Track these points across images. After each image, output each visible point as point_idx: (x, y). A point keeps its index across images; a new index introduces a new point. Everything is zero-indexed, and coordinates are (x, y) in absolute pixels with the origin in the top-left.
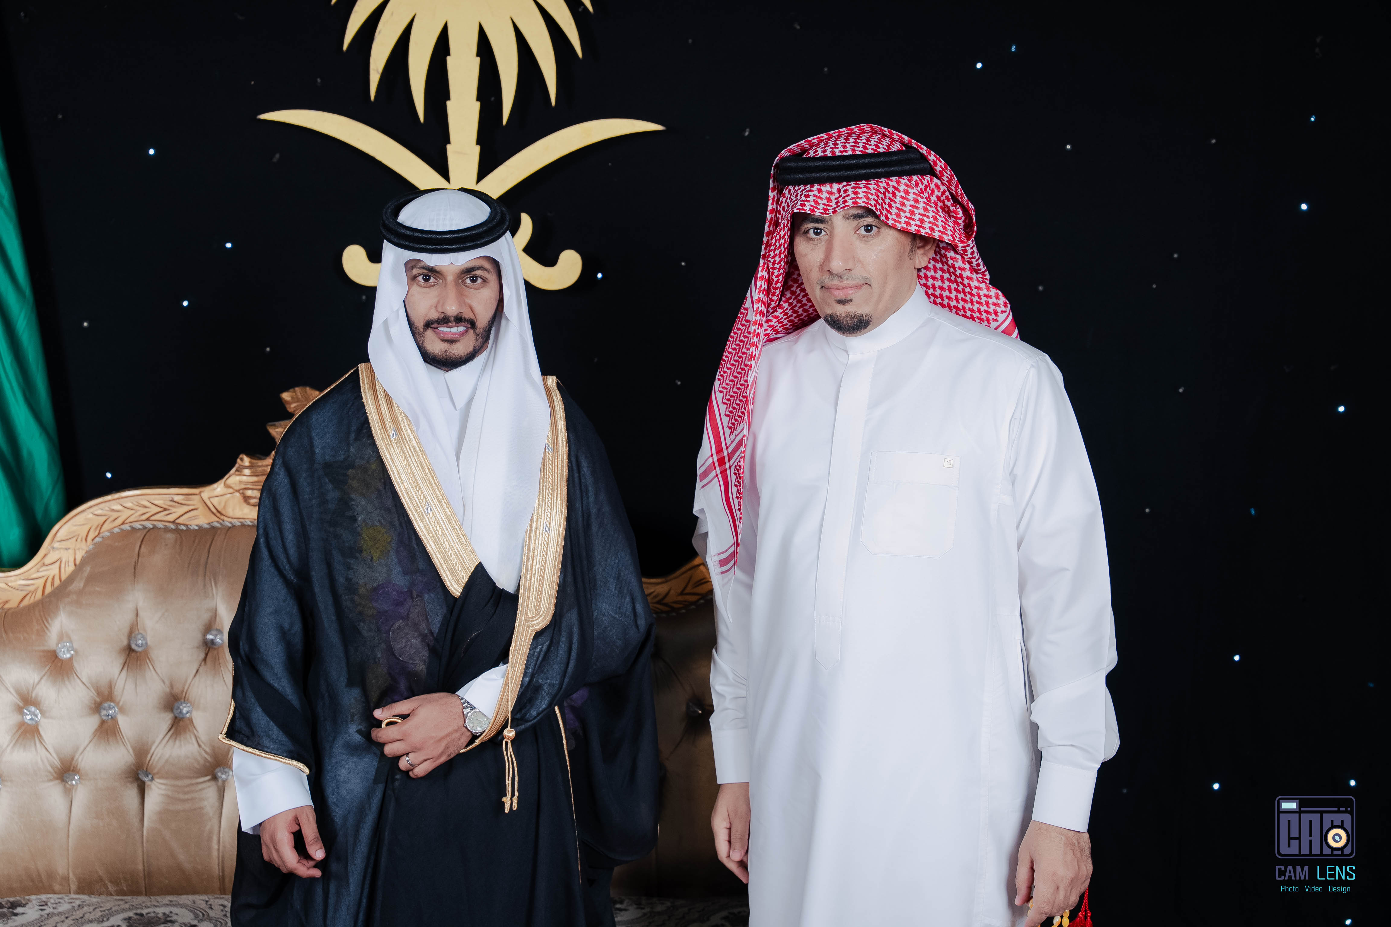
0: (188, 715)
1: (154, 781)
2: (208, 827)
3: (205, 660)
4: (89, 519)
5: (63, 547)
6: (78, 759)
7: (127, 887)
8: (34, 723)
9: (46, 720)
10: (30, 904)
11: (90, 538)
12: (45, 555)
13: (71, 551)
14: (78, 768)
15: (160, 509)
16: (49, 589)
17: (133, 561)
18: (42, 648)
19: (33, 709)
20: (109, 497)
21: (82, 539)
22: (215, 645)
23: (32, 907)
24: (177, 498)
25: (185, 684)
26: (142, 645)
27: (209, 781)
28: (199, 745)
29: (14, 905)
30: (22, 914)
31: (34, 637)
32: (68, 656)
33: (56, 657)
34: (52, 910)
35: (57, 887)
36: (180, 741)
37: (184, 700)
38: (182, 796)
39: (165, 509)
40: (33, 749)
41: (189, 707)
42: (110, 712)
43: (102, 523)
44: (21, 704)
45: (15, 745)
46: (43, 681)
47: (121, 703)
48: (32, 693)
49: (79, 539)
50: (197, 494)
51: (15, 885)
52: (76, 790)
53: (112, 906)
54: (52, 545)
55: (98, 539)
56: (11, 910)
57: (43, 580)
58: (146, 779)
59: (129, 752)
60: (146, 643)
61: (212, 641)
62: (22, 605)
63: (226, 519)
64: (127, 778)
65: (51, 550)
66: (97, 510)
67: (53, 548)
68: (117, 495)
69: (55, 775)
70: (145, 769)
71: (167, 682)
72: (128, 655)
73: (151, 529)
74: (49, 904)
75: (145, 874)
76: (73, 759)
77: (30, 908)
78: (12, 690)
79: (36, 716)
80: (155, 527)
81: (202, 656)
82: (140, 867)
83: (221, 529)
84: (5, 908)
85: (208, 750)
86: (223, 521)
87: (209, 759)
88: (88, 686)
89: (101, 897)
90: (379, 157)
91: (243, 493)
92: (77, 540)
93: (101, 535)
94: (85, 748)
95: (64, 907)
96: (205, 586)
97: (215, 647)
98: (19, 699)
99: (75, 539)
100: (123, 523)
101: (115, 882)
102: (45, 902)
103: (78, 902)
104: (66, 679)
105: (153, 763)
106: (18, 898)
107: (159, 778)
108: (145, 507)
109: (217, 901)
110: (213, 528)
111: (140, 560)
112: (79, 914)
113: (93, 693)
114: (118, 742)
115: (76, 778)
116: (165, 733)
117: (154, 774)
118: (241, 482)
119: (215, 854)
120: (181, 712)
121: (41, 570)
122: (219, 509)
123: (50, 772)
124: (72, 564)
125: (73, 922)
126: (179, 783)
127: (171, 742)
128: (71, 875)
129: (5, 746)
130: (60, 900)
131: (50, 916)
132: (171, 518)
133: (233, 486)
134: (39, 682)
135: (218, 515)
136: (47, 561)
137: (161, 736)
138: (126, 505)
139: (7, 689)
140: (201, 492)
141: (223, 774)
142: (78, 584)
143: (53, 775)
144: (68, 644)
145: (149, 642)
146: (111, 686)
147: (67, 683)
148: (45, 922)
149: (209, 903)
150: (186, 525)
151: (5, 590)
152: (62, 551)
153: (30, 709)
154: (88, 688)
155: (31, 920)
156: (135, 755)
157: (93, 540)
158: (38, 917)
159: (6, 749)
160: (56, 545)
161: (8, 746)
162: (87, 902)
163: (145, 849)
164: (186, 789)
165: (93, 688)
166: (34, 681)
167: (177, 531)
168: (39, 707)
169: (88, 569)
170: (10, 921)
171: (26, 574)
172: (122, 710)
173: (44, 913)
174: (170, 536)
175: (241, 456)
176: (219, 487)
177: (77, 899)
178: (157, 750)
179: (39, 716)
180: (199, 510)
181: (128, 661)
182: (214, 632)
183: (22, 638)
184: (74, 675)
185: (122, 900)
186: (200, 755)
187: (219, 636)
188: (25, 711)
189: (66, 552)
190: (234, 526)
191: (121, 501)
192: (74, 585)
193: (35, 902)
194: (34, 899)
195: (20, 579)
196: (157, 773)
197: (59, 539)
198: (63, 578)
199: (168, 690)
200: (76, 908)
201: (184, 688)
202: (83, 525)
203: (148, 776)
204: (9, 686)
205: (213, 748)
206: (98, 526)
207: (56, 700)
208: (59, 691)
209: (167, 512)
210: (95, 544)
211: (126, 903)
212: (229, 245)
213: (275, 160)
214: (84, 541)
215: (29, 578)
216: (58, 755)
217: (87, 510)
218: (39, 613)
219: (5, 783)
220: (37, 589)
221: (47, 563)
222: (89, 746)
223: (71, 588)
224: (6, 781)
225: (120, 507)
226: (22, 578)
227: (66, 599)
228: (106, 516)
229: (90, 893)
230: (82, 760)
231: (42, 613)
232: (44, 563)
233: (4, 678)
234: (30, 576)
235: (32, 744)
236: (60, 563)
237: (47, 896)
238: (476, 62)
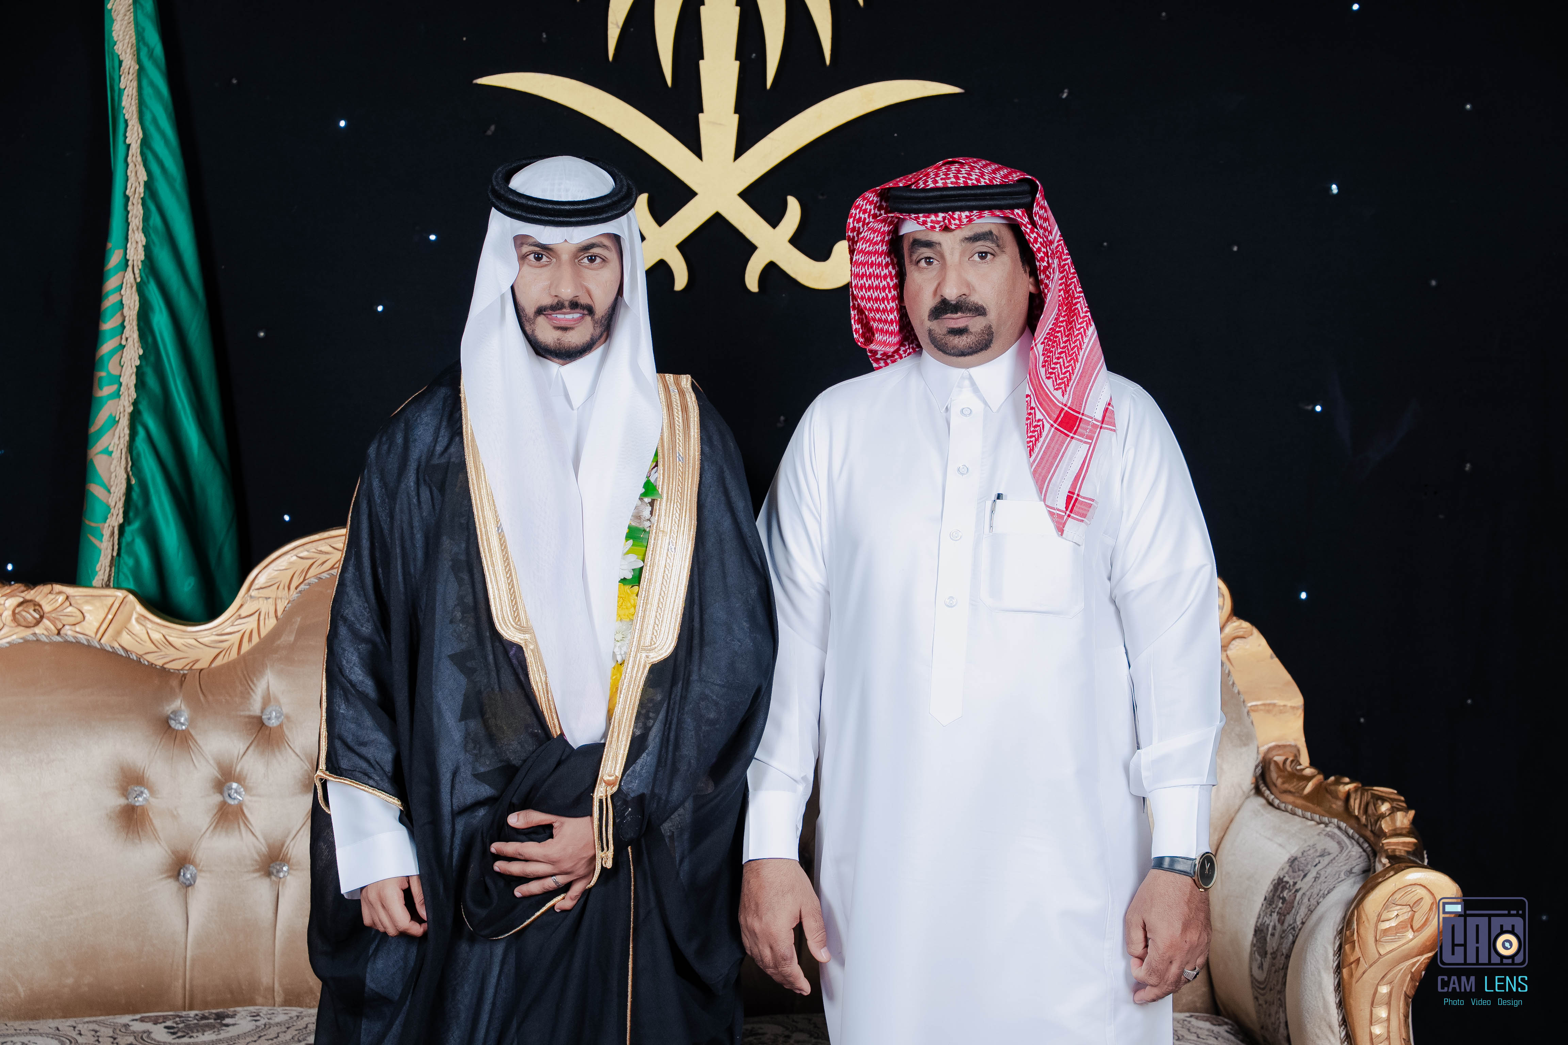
4: (291, 563)
5: (263, 596)
6: (289, 844)
8: (236, 802)
9: (254, 799)
10: (239, 1015)
11: (293, 586)
12: (242, 605)
13: (271, 601)
14: (289, 856)
16: (246, 647)
18: (247, 713)
19: (235, 785)
21: (284, 586)
23: (242, 1017)
29: (220, 1017)
30: (234, 1025)
31: (237, 700)
32: (278, 723)
33: (263, 724)
34: (266, 1020)
35: (260, 1000)
40: (237, 833)
43: (308, 567)
44: (224, 781)
45: (215, 828)
46: (248, 753)
48: (236, 765)
49: (281, 587)
51: (209, 999)
52: (284, 883)
54: (250, 594)
55: (302, 587)
56: (219, 1021)
57: (239, 635)
62: (215, 665)
65: (249, 598)
66: (302, 552)
67: (251, 597)
68: (326, 534)
69: (260, 865)
74: (261, 1014)
76: (283, 845)
77: (241, 1019)
78: (212, 762)
79: (240, 794)
84: (211, 1019)
88: (301, 757)
90: (617, 130)
92: (278, 588)
93: (306, 582)
94: (298, 832)
95: (281, 1018)
98: (219, 773)
99: (277, 585)
100: (332, 568)
102: (254, 1012)
103: (294, 1014)
104: (276, 750)
106: (221, 1010)
112: (301, 1024)
115: (285, 868)
121: (236, 623)
123: (256, 861)
124: (272, 616)
125: (297, 1032)
128: (277, 986)
129: (204, 830)
131: (267, 1026)
134: (245, 753)
136: (244, 612)
139: (207, 761)
142: (288, 638)
143: (258, 865)
144: (276, 709)
147: (277, 754)
148: (265, 1033)
151: (196, 647)
152: (260, 599)
153: (232, 786)
154: (302, 760)
155: (247, 1031)
157: (296, 588)
158: (254, 1027)
159: (205, 833)
160: (253, 593)
161: (207, 829)
165: (308, 761)
166: (238, 753)
168: (244, 783)
169: (299, 619)
170: (221, 1032)
171: (220, 627)
173: (258, 1023)
179: (243, 793)
183: (224, 700)
184: (286, 745)
189: (265, 601)
191: (330, 541)
192: (282, 639)
193: (244, 1013)
194: (242, 1012)
195: (212, 634)
197: (257, 587)
198: (264, 633)
200: (295, 1018)
202: (286, 569)
204: (208, 756)
206: (302, 572)
207: (264, 774)
208: (268, 764)
210: (301, 592)
212: (433, 237)
213: (489, 133)
214: (286, 588)
215: (223, 632)
216: (266, 840)
217: (291, 552)
218: (243, 672)
219: (203, 874)
220: (233, 644)
221: (243, 615)
222: (302, 829)
223: (279, 642)
224: (204, 871)
225: (329, 549)
226: (214, 633)
227: (274, 656)
228: (313, 558)
229: (301, 1007)
230: (294, 846)
231: (245, 672)
232: (240, 615)
233: (204, 748)
234: (223, 630)
235: (236, 826)
236: (259, 614)
237: (257, 1007)
238: (735, 12)
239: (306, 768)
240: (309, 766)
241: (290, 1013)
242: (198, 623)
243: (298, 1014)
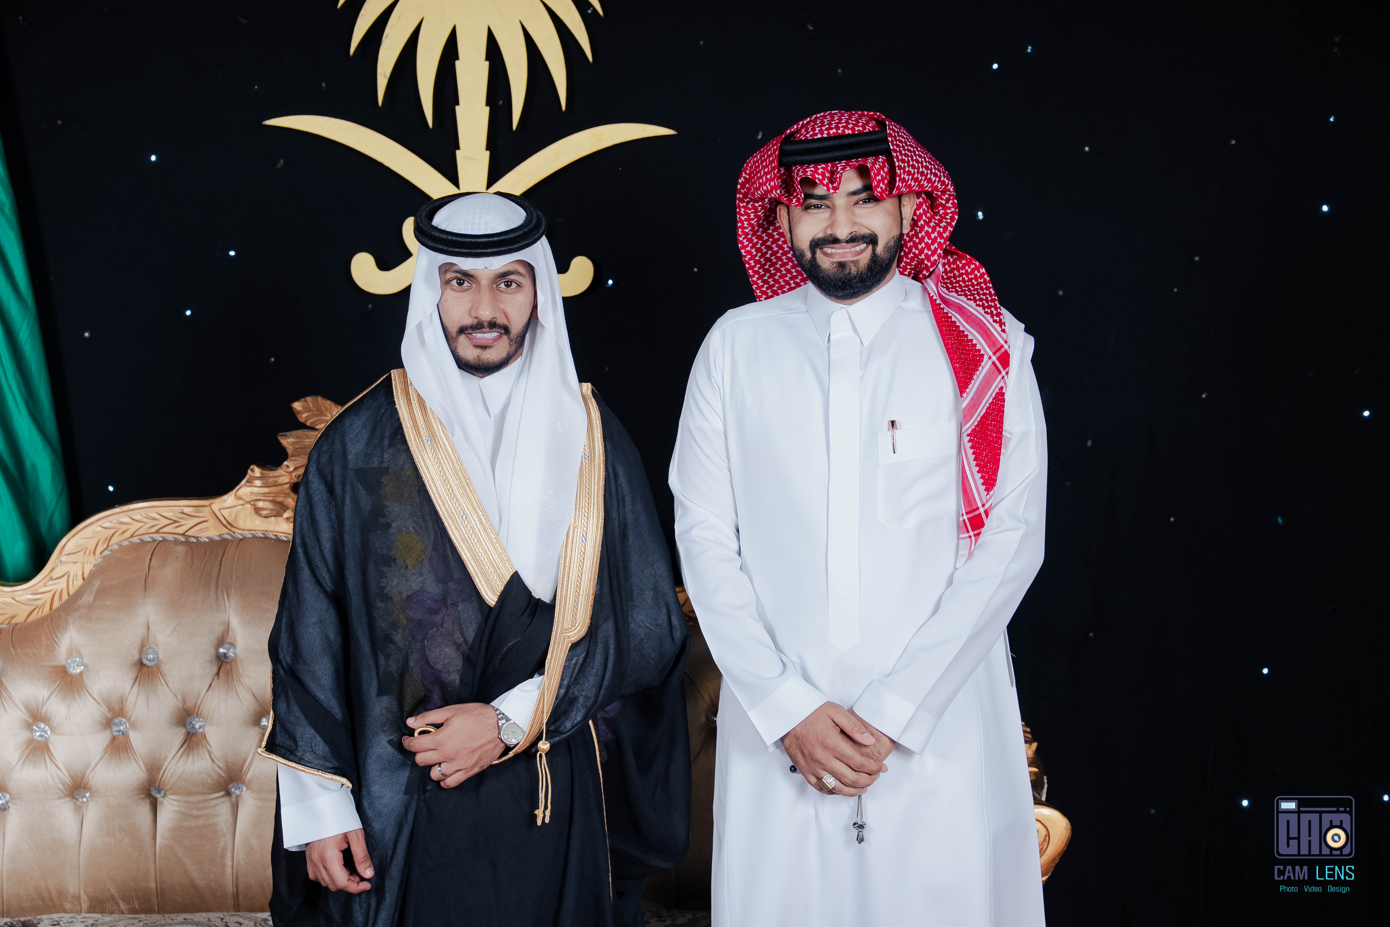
0: (201, 730)
1: (166, 798)
2: (221, 844)
3: (218, 674)
4: (97, 532)
5: (71, 560)
6: (89, 775)
7: (139, 905)
8: (43, 739)
9: (56, 737)
10: (41, 923)
11: (98, 552)
12: (53, 569)
13: (79, 565)
14: (89, 785)
15: (169, 522)
16: (56, 604)
17: (144, 574)
18: (51, 664)
19: (42, 725)
20: (117, 510)
21: (90, 552)
22: (228, 659)
24: (186, 510)
25: (198, 699)
26: (153, 660)
27: (222, 796)
28: (213, 761)
29: (25, 925)
31: (43, 652)
32: (78, 671)
33: (66, 672)
35: (68, 906)
36: (193, 757)
37: (197, 715)
38: (195, 813)
39: (175, 522)
40: (43, 765)
41: (202, 722)
42: (122, 728)
43: (110, 536)
44: (30, 721)
45: (24, 762)
46: (53, 697)
47: (133, 718)
48: (42, 709)
49: (87, 553)
50: (207, 506)
51: (25, 905)
52: (87, 807)
53: (126, 924)
54: (60, 559)
55: (106, 553)
57: (50, 595)
58: (158, 796)
59: (140, 768)
60: (158, 658)
61: (225, 655)
62: (29, 620)
63: (236, 531)
64: (139, 794)
65: (59, 563)
66: (105, 523)
67: (61, 562)
68: (125, 508)
69: (65, 792)
70: (157, 786)
71: (180, 697)
72: (140, 670)
73: (161, 541)
74: (61, 923)
75: (157, 891)
76: (83, 776)
78: (21, 706)
79: (46, 732)
80: (164, 540)
81: (215, 670)
82: (153, 885)
83: (232, 541)
85: (221, 765)
86: (234, 533)
87: (223, 774)
88: (98, 701)
89: (114, 915)
91: (254, 505)
92: (85, 553)
93: (109, 548)
94: (96, 765)
95: (78, 926)
96: (217, 599)
97: (228, 660)
98: (28, 715)
99: (83, 552)
100: (132, 536)
101: (127, 900)
102: (56, 921)
103: (91, 921)
104: (76, 695)
105: (165, 779)
106: (30, 918)
107: (172, 794)
108: (155, 519)
109: (232, 918)
110: (224, 540)
111: (150, 573)
113: (104, 709)
114: (130, 758)
115: (87, 795)
116: (178, 749)
117: (167, 790)
118: (252, 493)
119: (229, 871)
120: (193, 727)
121: (49, 584)
122: (230, 521)
123: (60, 789)
124: (80, 577)
126: (192, 799)
127: (184, 758)
128: (82, 894)
129: (14, 763)
130: (72, 919)
132: (181, 530)
133: (243, 497)
134: (49, 698)
135: (229, 526)
136: (55, 574)
137: (173, 752)
138: (135, 517)
139: (16, 705)
140: (211, 504)
141: (236, 789)
142: (88, 598)
143: (64, 793)
144: (78, 659)
145: (160, 657)
146: (122, 701)
147: (77, 698)
149: (224, 921)
150: (197, 538)
151: (13, 604)
152: (69, 564)
153: (39, 726)
154: (99, 704)
156: (147, 771)
157: (101, 553)
159: (15, 766)
160: (64, 558)
161: (18, 763)
162: (100, 921)
163: (157, 866)
164: (199, 806)
165: (104, 704)
166: (44, 698)
167: (187, 543)
168: (49, 723)
169: (98, 582)
171: (33, 588)
172: (133, 726)
174: (181, 549)
175: (252, 467)
176: (229, 499)
177: (90, 918)
178: (170, 764)
179: (49, 732)
180: (209, 522)
181: (139, 675)
182: (227, 646)
183: (31, 653)
184: (85, 690)
185: (136, 918)
186: (214, 770)
187: (231, 650)
188: (35, 727)
189: (74, 565)
190: (245, 538)
191: (130, 513)
192: (83, 599)
193: (47, 922)
194: (46, 919)
195: (27, 594)
196: (169, 790)
197: (67, 553)
198: (72, 592)
199: (180, 705)
200: (90, 926)
201: (197, 703)
202: (91, 538)
203: (160, 792)
204: (18, 702)
205: (227, 763)
206: (106, 539)
207: (66, 716)
208: (69, 707)
209: (176, 524)
210: (104, 557)
211: (140, 921)
212: (232, 253)
213: (279, 166)
214: (92, 554)
215: (37, 592)
216: (68, 772)
217: (96, 523)
218: (48, 628)
219: (15, 801)
220: (45, 603)
221: (54, 577)
222: (100, 763)
223: (80, 602)
224: (16, 799)
225: (128, 520)
226: (29, 593)
227: (75, 613)
228: (115, 528)
229: (102, 912)
230: (93, 776)
231: (51, 628)
232: (51, 577)
233: (13, 694)
234: (37, 590)
235: (43, 761)
236: (69, 577)
237: (61, 915)
238: (485, 66)
239: (103, 710)
240: (105, 708)
241: (87, 922)
242: (17, 583)
243: (94, 922)
